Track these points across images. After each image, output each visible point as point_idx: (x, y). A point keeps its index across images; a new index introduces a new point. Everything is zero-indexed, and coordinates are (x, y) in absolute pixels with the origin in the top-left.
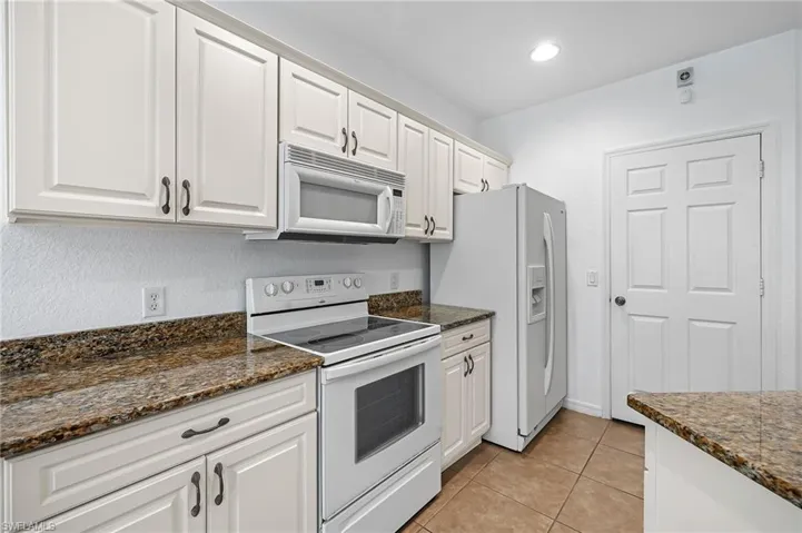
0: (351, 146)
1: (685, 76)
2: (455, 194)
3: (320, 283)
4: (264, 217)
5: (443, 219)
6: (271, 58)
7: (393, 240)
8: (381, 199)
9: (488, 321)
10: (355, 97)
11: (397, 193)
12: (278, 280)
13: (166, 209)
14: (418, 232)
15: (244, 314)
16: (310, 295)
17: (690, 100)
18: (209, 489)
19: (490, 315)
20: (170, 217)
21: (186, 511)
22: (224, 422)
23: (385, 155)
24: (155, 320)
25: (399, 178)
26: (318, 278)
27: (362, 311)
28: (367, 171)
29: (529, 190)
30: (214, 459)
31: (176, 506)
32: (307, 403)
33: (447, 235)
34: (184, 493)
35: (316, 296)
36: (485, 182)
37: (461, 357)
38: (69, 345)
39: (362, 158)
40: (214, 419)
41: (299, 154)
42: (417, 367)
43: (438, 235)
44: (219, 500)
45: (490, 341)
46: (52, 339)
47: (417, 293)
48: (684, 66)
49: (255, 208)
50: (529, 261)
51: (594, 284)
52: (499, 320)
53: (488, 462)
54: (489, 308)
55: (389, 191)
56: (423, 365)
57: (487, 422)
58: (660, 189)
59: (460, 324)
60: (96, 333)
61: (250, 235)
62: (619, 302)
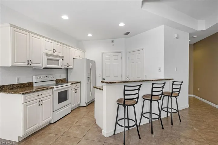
0: (54, 52)
1: (112, 41)
2: (73, 59)
3: (47, 77)
4: (41, 65)
5: (71, 64)
6: (42, 38)
7: (61, 68)
8: (60, 61)
9: (80, 83)
10: (55, 43)
11: (63, 60)
12: (40, 76)
13: (28, 65)
14: (66, 67)
15: (33, 82)
16: (45, 79)
17: (113, 46)
18: (41, 103)
19: (80, 82)
20: (28, 66)
21: (38, 105)
22: (42, 94)
23: (60, 53)
24: (19, 83)
25: (63, 57)
26: (47, 76)
27: (54, 82)
28: (57, 56)
29: (87, 59)
30: (41, 99)
31: (37, 104)
32: (51, 94)
33: (71, 67)
34: (38, 103)
35: (46, 79)
36: (79, 56)
37: (74, 89)
38: (7, 87)
39: (56, 54)
40: (40, 94)
41: (47, 55)
42: (67, 90)
43: (70, 67)
44: (41, 105)
45: (80, 87)
46: (4, 86)
47: (65, 79)
48: (112, 40)
49: (39, 64)
50: (87, 72)
51: (100, 76)
52: (82, 83)
53: (80, 108)
54: (80, 81)
55: (61, 59)
56: (68, 90)
57: (80, 102)
58: (109, 60)
59: (74, 83)
60: (11, 85)
61: (33, 68)
62: (104, 79)
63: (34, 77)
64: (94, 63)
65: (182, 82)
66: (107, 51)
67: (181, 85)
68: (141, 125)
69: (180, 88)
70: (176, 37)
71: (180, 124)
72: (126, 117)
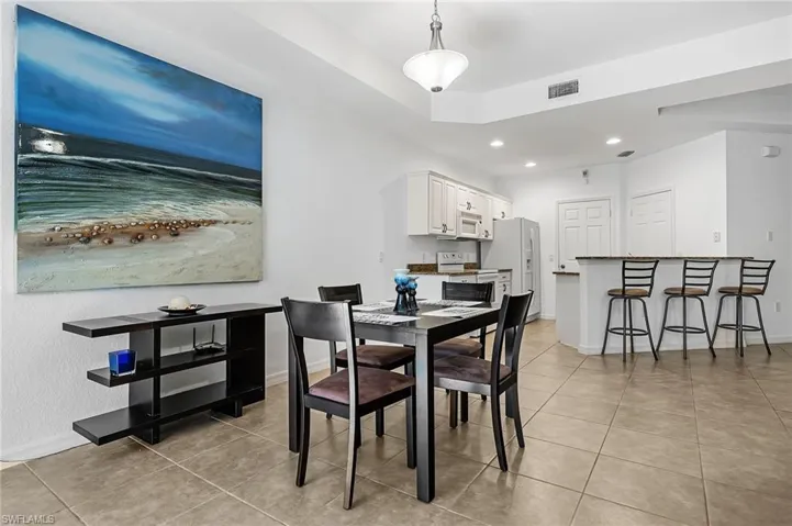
0: (469, 207)
1: (585, 173)
2: (494, 220)
3: (453, 255)
4: (454, 233)
5: (491, 231)
6: (455, 185)
8: (477, 225)
9: (509, 273)
10: (469, 190)
12: (448, 253)
13: (443, 232)
14: (483, 237)
15: (437, 265)
16: (452, 259)
17: (587, 183)
19: (510, 270)
20: (443, 234)
23: (476, 208)
25: (481, 217)
26: (454, 253)
28: (474, 216)
29: (525, 220)
33: (491, 237)
36: (503, 213)
37: (502, 284)
39: (472, 211)
41: (463, 214)
43: (489, 237)
45: (511, 281)
47: (476, 263)
48: (584, 169)
49: (453, 230)
50: (525, 248)
51: (551, 260)
52: (514, 273)
55: (479, 221)
58: (577, 219)
59: (502, 271)
62: (563, 267)
63: (440, 254)
64: (536, 226)
65: (773, 262)
66: (566, 199)
67: (769, 269)
68: (661, 349)
69: (767, 276)
70: (767, 154)
71: (768, 361)
72: (628, 326)
